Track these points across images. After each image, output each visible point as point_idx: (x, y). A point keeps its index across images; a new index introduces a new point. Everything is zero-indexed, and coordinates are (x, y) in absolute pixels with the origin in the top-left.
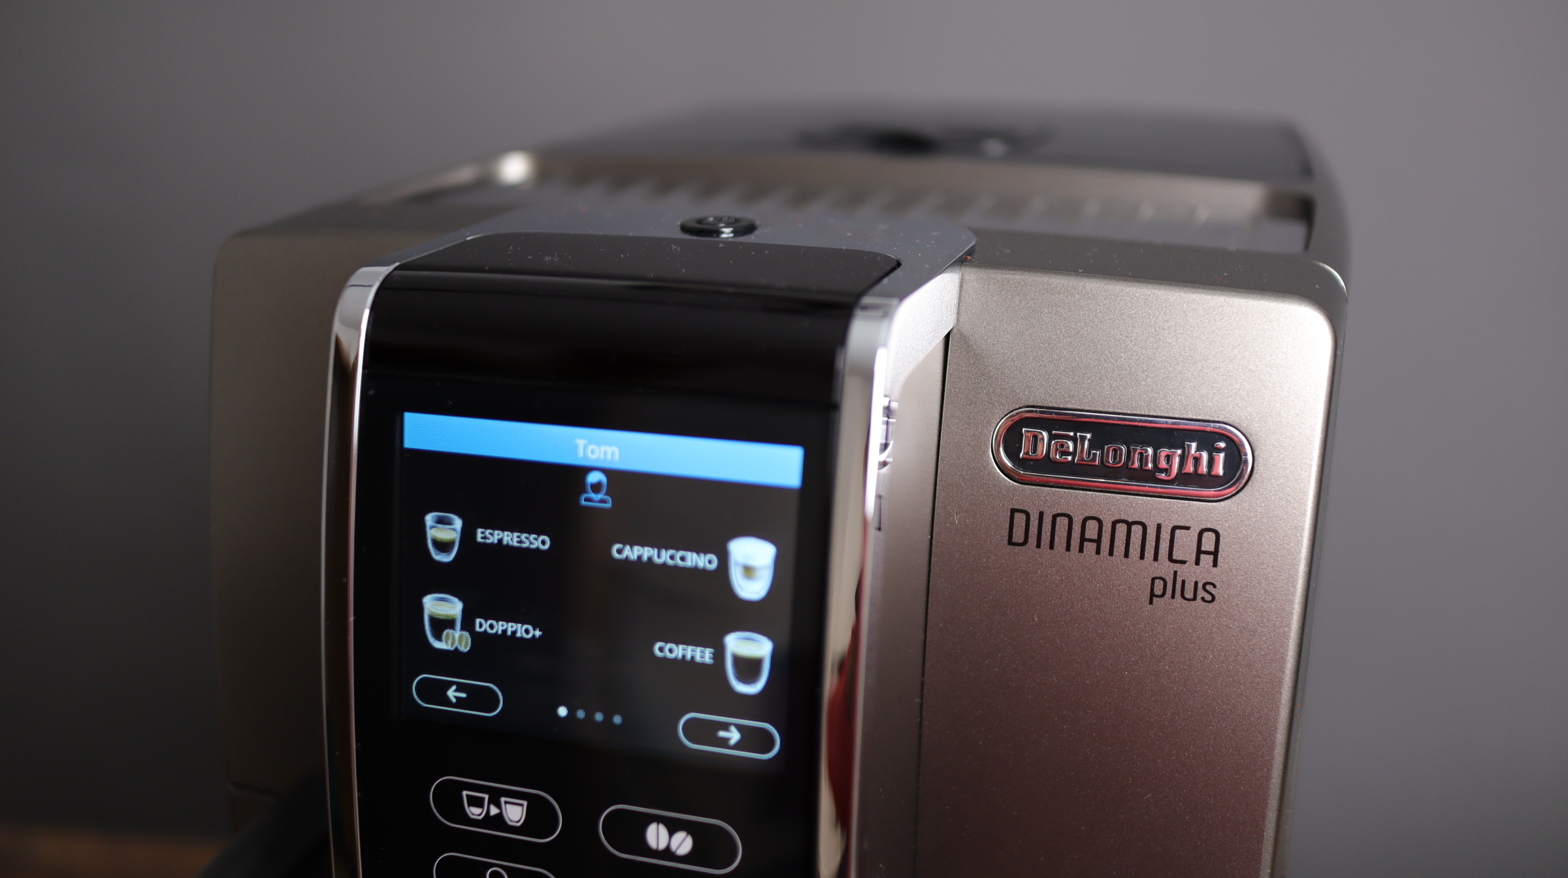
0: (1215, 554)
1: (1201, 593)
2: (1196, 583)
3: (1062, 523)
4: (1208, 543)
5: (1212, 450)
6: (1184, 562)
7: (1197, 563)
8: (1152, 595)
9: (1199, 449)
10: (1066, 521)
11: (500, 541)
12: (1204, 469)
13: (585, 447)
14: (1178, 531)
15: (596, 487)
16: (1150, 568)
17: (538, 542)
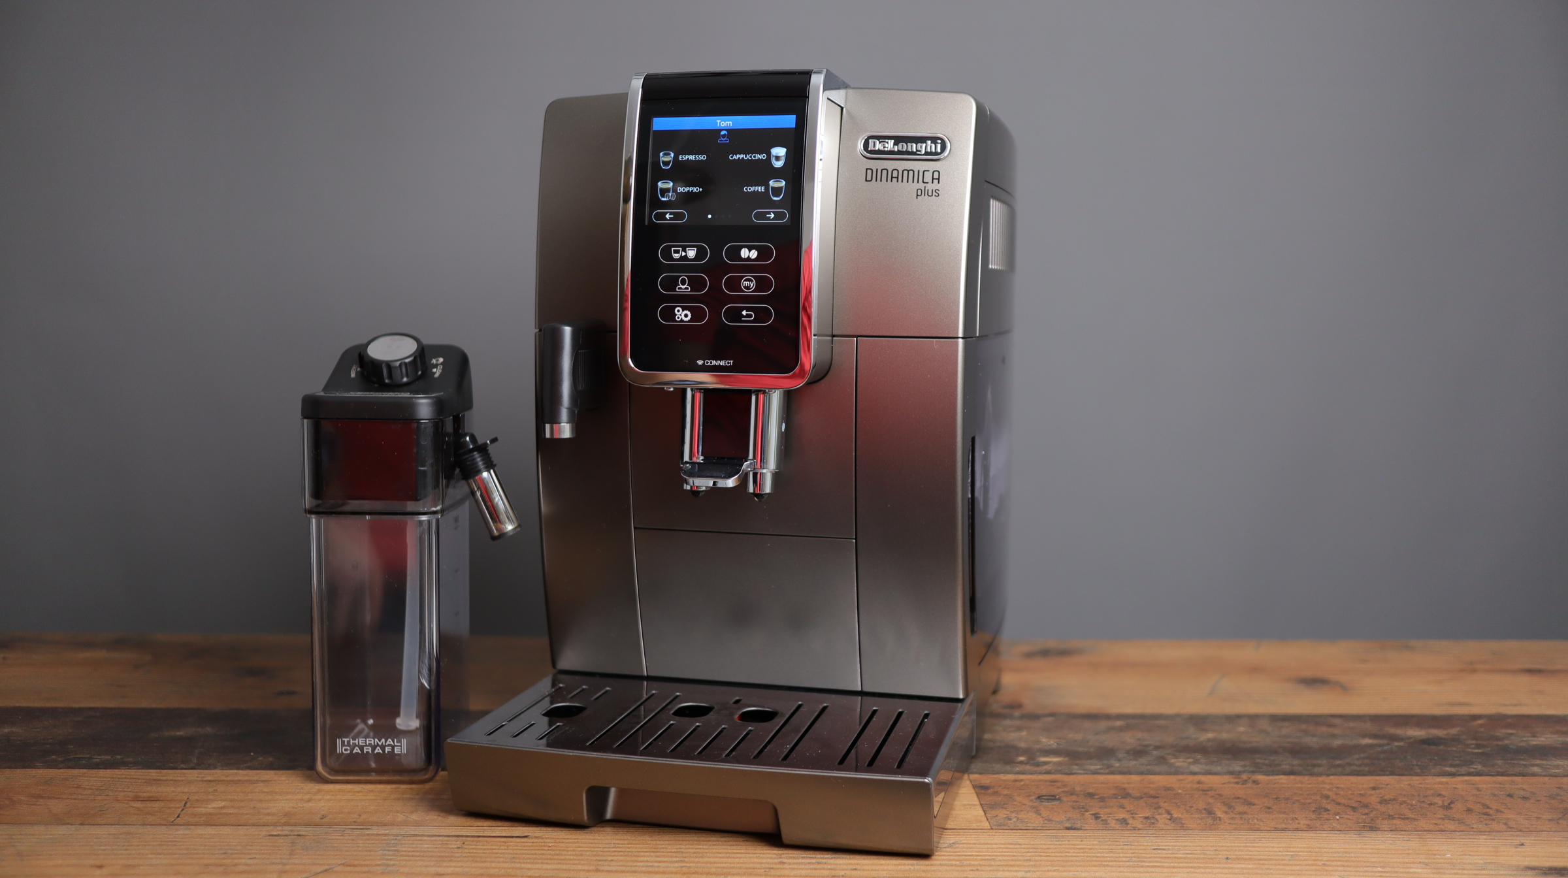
0: (939, 179)
1: (934, 193)
2: (932, 190)
3: (884, 172)
4: (936, 176)
5: (936, 143)
6: (927, 183)
7: (933, 183)
8: (917, 195)
9: (931, 143)
10: (886, 171)
11: (688, 159)
12: (934, 150)
13: (720, 123)
14: (925, 173)
15: (724, 136)
16: (916, 186)
17: (702, 157)
